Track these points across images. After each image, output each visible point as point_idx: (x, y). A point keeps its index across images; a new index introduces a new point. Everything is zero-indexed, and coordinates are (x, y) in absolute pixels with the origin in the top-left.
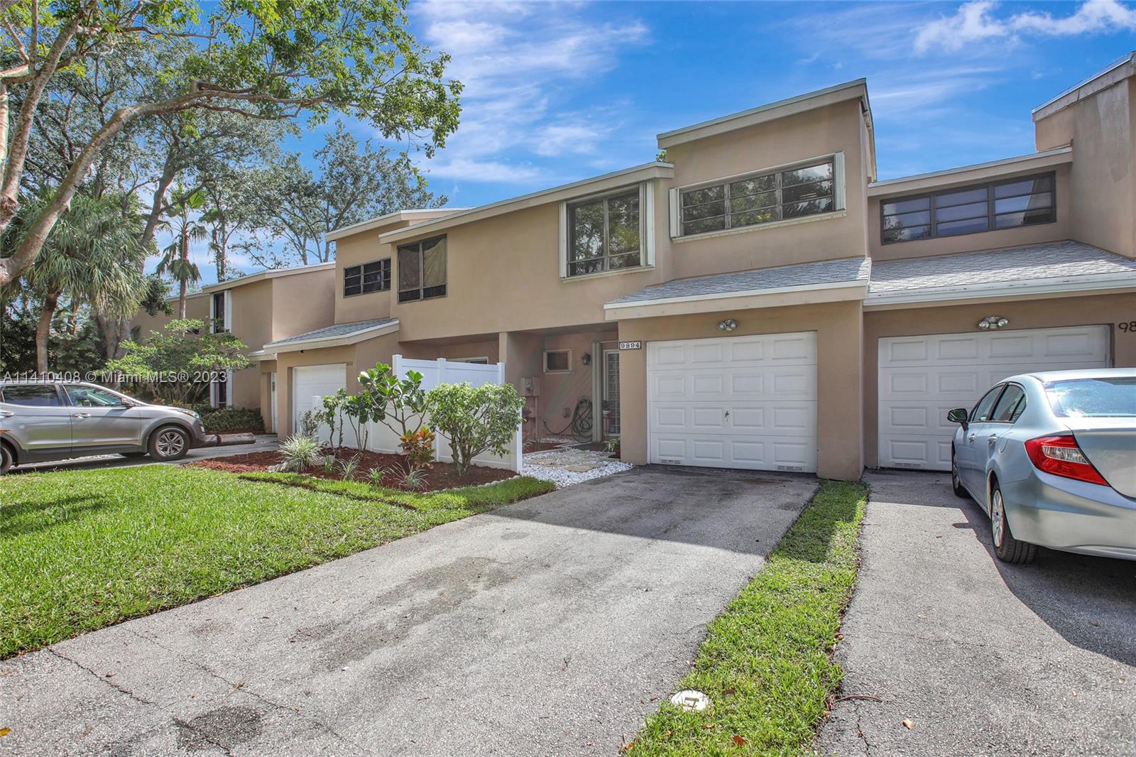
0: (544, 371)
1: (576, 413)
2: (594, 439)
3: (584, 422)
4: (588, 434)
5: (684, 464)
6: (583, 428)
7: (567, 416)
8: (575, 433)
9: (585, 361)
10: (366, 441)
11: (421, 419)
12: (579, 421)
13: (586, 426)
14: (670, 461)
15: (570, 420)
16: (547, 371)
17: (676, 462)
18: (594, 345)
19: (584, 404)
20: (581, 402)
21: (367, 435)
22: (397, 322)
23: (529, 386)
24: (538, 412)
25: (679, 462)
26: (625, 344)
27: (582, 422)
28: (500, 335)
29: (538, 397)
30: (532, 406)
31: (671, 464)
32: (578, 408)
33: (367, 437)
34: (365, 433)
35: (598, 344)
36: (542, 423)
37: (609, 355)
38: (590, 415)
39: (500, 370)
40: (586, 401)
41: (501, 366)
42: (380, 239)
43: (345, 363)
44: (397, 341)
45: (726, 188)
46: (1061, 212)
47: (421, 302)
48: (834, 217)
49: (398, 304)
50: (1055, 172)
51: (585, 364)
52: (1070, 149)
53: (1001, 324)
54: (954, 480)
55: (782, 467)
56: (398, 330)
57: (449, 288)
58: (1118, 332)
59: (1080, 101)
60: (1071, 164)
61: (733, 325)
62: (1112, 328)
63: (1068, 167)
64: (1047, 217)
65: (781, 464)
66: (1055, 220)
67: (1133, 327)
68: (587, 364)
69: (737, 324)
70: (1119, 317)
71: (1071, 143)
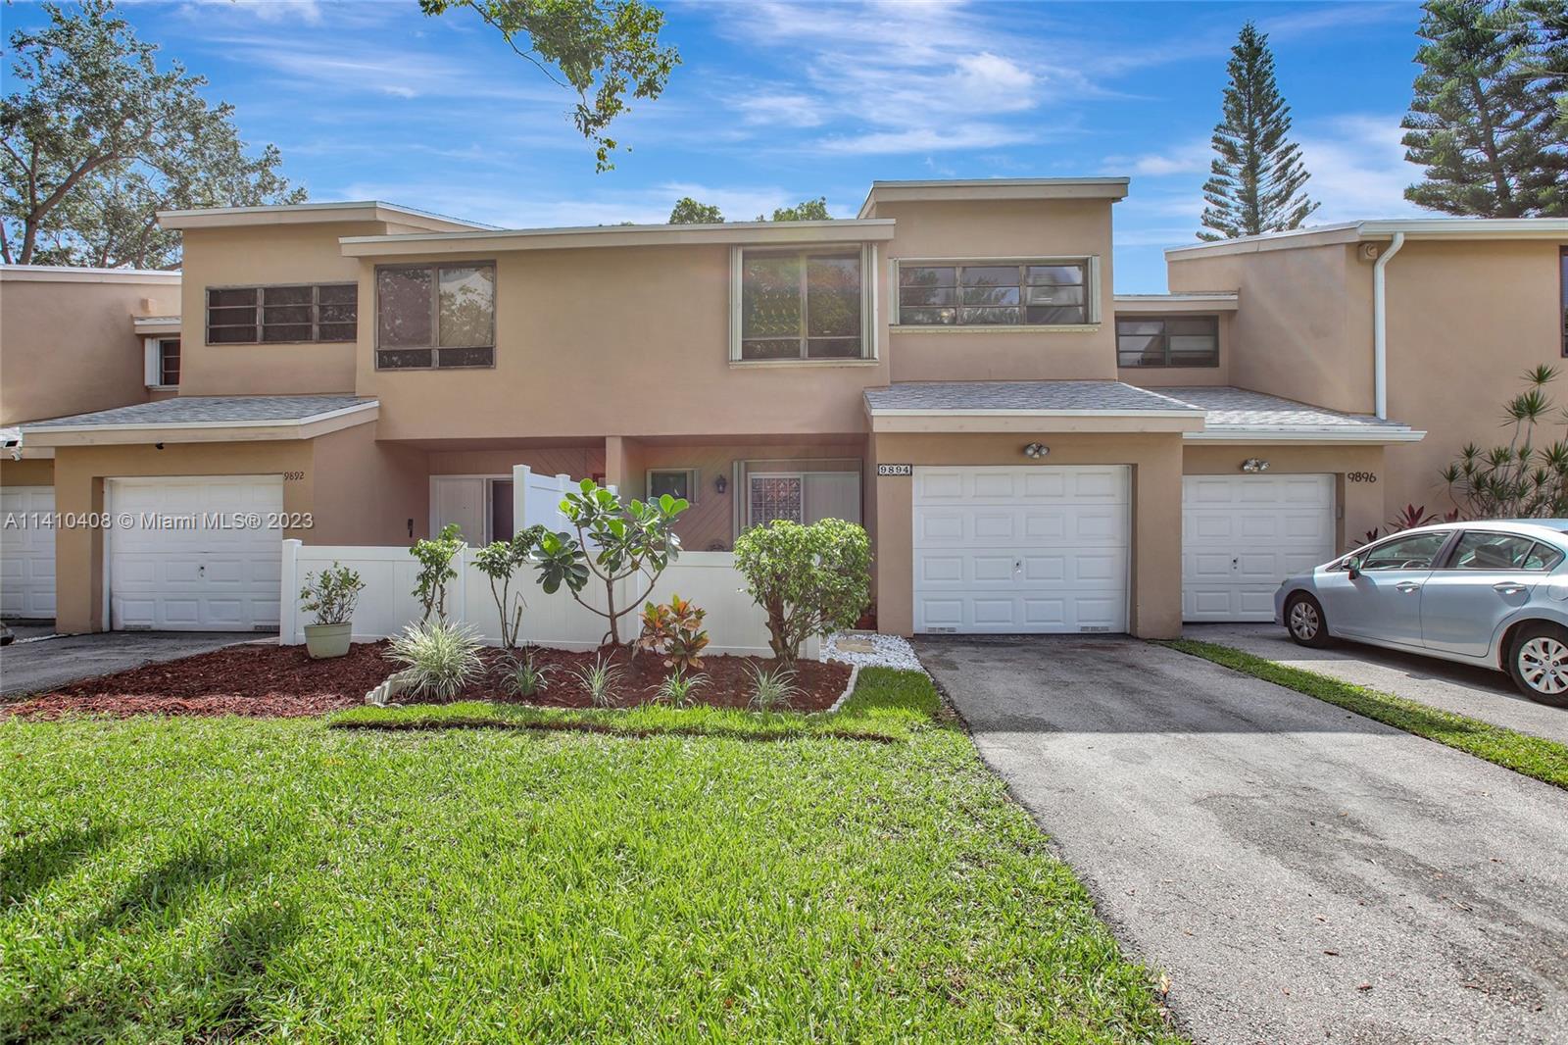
5: (962, 632)
9: (720, 488)
10: (517, 625)
11: (653, 582)
14: (941, 629)
17: (950, 629)
18: (735, 464)
21: (519, 614)
25: (953, 629)
26: (887, 467)
28: (607, 439)
31: (942, 632)
33: (519, 619)
34: (517, 611)
42: (343, 246)
43: (281, 474)
44: (374, 439)
45: (958, 271)
46: (1223, 358)
47: (433, 372)
48: (1085, 330)
49: (376, 370)
50: (1218, 317)
51: (720, 492)
52: (1235, 297)
53: (1264, 467)
54: (1296, 632)
55: (1087, 628)
56: (377, 417)
57: (500, 355)
58: (1347, 481)
59: (1257, 252)
60: (1235, 311)
61: (1044, 452)
62: (1339, 477)
63: (1231, 313)
64: (1210, 360)
65: (1085, 624)
66: (1217, 365)
67: (1357, 477)
68: (723, 492)
69: (1049, 450)
70: (1347, 469)
71: (1238, 292)
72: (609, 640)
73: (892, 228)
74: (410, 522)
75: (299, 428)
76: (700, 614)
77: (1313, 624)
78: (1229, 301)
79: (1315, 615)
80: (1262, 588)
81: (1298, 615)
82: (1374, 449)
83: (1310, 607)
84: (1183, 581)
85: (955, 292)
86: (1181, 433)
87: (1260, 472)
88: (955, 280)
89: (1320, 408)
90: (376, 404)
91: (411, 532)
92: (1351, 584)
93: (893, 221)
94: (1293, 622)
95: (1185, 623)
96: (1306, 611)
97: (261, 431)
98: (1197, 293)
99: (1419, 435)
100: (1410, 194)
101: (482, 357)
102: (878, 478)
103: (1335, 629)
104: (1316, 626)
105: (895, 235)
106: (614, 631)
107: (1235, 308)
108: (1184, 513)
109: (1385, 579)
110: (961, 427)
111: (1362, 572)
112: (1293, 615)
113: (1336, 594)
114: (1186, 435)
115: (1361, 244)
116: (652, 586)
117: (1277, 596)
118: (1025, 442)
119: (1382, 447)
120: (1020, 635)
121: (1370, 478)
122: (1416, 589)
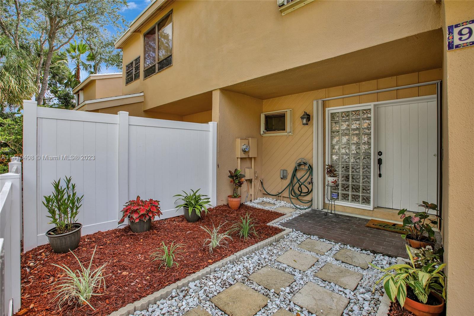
0: (262, 133)
1: (294, 175)
2: (315, 207)
3: (302, 186)
4: (308, 198)
6: (301, 192)
7: (284, 178)
8: (291, 197)
9: (305, 121)
12: (297, 185)
13: (305, 190)
15: (288, 181)
16: (264, 133)
18: (315, 103)
19: (303, 167)
20: (300, 165)
22: (142, 94)
23: (244, 147)
24: (255, 173)
27: (300, 186)
28: (214, 93)
29: (255, 158)
30: (248, 168)
32: (296, 170)
35: (320, 102)
36: (259, 183)
37: (332, 114)
38: (310, 178)
39: (211, 129)
40: (305, 164)
41: (212, 126)
44: (143, 110)
47: (156, 75)
49: (143, 80)
51: (304, 124)
56: (142, 100)
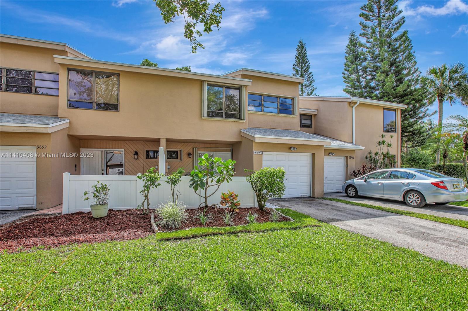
26: (256, 152)
33: (177, 199)
35: (197, 149)
42: (55, 58)
43: (36, 146)
44: (67, 134)
45: (263, 97)
46: (313, 126)
47: (94, 111)
48: (293, 117)
49: (68, 108)
50: (312, 116)
51: (189, 157)
52: (317, 111)
53: (334, 155)
54: (349, 194)
55: (302, 196)
56: (68, 126)
57: (121, 107)
58: (349, 158)
59: (323, 101)
60: (316, 115)
61: (295, 149)
62: (347, 158)
63: (315, 115)
64: (310, 126)
65: (302, 195)
66: (311, 128)
67: (350, 157)
68: (191, 157)
69: (296, 148)
70: (349, 155)
71: (317, 110)
72: (204, 205)
73: (251, 83)
74: (76, 166)
75: (48, 128)
76: (237, 196)
77: (354, 193)
78: (315, 112)
79: (354, 190)
80: (331, 184)
81: (349, 190)
82: (353, 151)
83: (353, 189)
84: (324, 183)
85: (262, 103)
86: (324, 146)
87: (333, 156)
88: (262, 99)
89: (340, 141)
90: (68, 121)
91: (76, 169)
92: (365, 183)
93: (251, 81)
94: (348, 192)
95: (324, 193)
96: (352, 189)
97: (29, 128)
98: (306, 109)
99: (363, 148)
100: (344, 90)
101: (113, 107)
102: (254, 155)
103: (360, 194)
104: (355, 193)
105: (252, 85)
106: (206, 202)
107: (316, 114)
108: (324, 166)
109: (373, 181)
110: (278, 141)
111: (367, 180)
112: (348, 190)
113: (360, 185)
114: (325, 146)
115: (350, 102)
116: (219, 187)
117: (343, 187)
118: (290, 146)
119: (355, 150)
120: (288, 198)
121: (353, 158)
122: (382, 184)
